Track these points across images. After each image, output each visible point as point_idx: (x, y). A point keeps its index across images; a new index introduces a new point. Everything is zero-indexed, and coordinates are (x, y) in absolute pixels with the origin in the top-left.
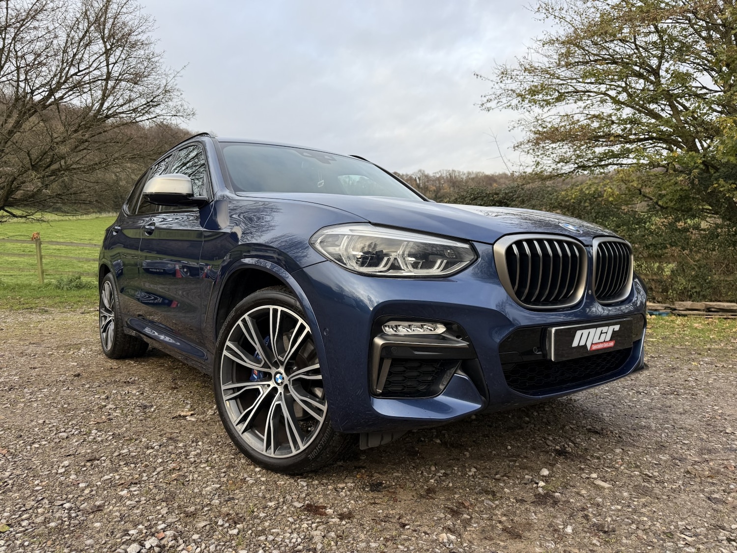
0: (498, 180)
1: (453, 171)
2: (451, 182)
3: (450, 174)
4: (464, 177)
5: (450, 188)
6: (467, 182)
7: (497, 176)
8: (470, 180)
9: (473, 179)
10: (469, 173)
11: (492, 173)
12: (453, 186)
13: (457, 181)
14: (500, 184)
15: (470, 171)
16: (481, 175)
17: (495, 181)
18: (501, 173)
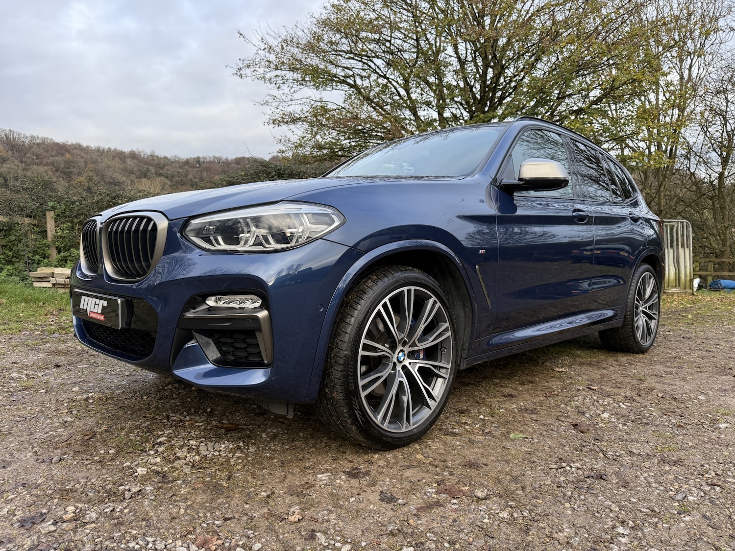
0: (71, 150)
1: (10, 131)
2: (7, 144)
3: (6, 135)
4: (27, 141)
5: (7, 151)
6: (30, 147)
7: (70, 146)
8: (35, 146)
9: (38, 145)
10: (33, 137)
11: (64, 141)
12: (12, 150)
13: (17, 144)
14: (72, 155)
15: (35, 135)
16: (49, 141)
17: (68, 151)
18: (74, 143)
